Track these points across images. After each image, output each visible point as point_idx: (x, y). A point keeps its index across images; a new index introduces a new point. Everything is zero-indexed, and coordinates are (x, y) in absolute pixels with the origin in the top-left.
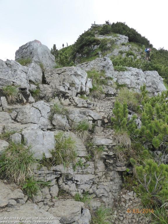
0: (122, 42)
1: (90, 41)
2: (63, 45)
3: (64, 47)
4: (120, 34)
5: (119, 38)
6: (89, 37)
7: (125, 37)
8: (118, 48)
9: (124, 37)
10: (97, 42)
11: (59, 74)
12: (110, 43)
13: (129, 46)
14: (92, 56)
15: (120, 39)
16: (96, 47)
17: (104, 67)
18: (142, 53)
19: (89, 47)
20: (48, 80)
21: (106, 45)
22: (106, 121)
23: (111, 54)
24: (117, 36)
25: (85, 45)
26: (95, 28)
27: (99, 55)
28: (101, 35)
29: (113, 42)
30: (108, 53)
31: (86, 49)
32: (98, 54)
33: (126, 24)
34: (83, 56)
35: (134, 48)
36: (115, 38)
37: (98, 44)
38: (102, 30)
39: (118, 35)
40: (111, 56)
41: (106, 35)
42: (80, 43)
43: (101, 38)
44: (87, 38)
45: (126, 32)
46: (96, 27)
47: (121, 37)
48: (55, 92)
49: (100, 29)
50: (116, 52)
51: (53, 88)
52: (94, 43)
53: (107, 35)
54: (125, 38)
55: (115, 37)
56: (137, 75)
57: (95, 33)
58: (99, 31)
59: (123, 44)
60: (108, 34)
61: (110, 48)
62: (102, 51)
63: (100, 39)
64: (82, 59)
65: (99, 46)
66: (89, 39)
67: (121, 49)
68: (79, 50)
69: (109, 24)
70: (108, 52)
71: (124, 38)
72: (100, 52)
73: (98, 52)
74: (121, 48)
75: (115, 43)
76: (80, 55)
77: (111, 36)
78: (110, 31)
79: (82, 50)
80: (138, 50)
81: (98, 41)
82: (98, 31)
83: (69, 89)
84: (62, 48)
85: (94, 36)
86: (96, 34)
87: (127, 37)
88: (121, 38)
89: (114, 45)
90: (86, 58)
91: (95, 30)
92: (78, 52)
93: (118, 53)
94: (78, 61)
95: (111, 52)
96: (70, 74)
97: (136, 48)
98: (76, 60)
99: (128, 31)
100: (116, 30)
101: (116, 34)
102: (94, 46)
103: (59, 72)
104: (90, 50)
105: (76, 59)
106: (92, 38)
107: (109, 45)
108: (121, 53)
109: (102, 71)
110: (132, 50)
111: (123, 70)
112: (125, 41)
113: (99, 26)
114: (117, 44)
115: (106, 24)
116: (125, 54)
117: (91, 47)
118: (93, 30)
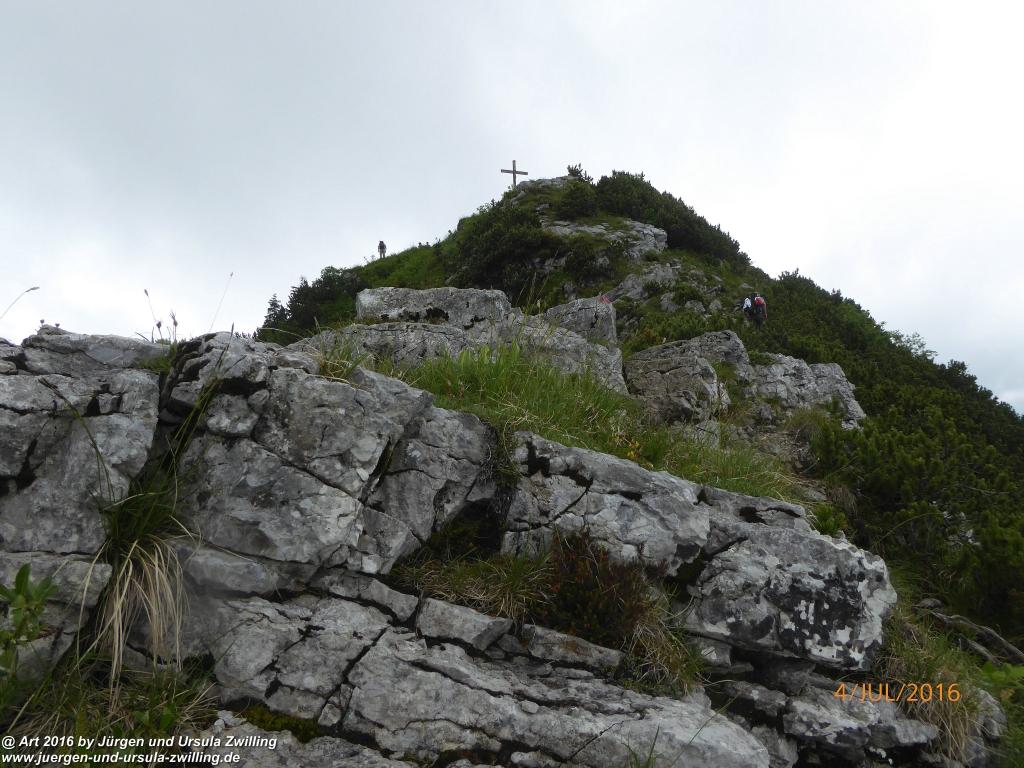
0: (647, 249)
1: (528, 245)
4: (634, 219)
5: (634, 233)
6: (523, 229)
7: (656, 230)
8: (638, 273)
9: (651, 229)
10: (553, 246)
11: (663, 372)
12: (607, 252)
13: (674, 262)
14: (536, 299)
15: (637, 239)
16: (550, 265)
18: (723, 290)
19: (524, 265)
20: (638, 385)
21: (593, 258)
22: (799, 465)
23: (613, 291)
24: (626, 228)
25: (508, 256)
26: (535, 195)
27: (566, 296)
28: (563, 219)
29: (617, 251)
30: (602, 289)
31: (514, 274)
32: (563, 291)
33: (646, 179)
35: (693, 271)
36: (619, 233)
37: (556, 255)
38: (565, 204)
39: (628, 222)
40: (618, 300)
41: (582, 221)
43: (563, 230)
44: (514, 230)
45: (656, 211)
46: (539, 191)
47: (638, 231)
48: (669, 412)
49: (555, 198)
50: (633, 287)
51: (662, 403)
52: (543, 251)
53: (587, 219)
54: (656, 236)
55: (616, 229)
56: (798, 374)
57: (537, 211)
58: (551, 205)
59: (650, 258)
60: (588, 216)
61: (607, 270)
62: (577, 281)
63: (566, 237)
65: (563, 261)
66: (524, 235)
67: (651, 277)
68: (485, 275)
69: (581, 179)
70: (602, 284)
71: (650, 236)
72: (569, 286)
73: (561, 285)
74: (650, 273)
75: (625, 253)
77: (600, 226)
78: (593, 207)
79: (496, 274)
80: (706, 280)
81: (558, 242)
82: (547, 206)
83: (698, 406)
85: (539, 225)
86: (543, 214)
87: (662, 232)
88: (640, 235)
89: (620, 259)
91: (536, 200)
92: (480, 280)
93: (639, 289)
95: (615, 285)
96: (691, 374)
97: (700, 273)
100: (618, 203)
101: (620, 219)
102: (542, 262)
106: (534, 230)
107: (602, 261)
108: (653, 290)
110: (685, 280)
111: (767, 363)
112: (656, 247)
113: (547, 187)
114: (632, 257)
115: (572, 178)
116: (672, 295)
117: (533, 265)
118: (527, 202)
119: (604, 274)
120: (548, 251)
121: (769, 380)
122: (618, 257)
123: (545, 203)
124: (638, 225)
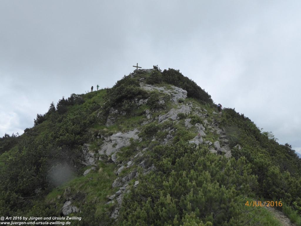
0: (180, 98)
1: (134, 93)
2: (92, 88)
4: (175, 86)
5: (175, 91)
6: (132, 87)
7: (183, 91)
8: (176, 108)
9: (181, 90)
10: (143, 95)
12: (164, 99)
13: (190, 103)
14: (135, 115)
16: (141, 102)
18: (207, 115)
19: (131, 101)
21: (158, 101)
23: (165, 116)
24: (172, 89)
25: (125, 97)
26: (140, 74)
27: (146, 115)
28: (148, 84)
29: (167, 98)
30: (161, 114)
31: (126, 105)
32: (145, 113)
33: (180, 72)
34: (121, 113)
35: (196, 107)
36: (169, 91)
37: (144, 98)
38: (150, 78)
39: (173, 87)
41: (156, 85)
42: (118, 94)
43: (148, 88)
44: (128, 87)
45: (184, 83)
46: (142, 73)
47: (177, 91)
49: (148, 76)
50: (173, 114)
52: (139, 96)
53: (158, 85)
54: (183, 93)
55: (168, 89)
57: (139, 80)
58: (145, 78)
59: (180, 101)
60: (158, 83)
61: (163, 106)
62: (151, 109)
63: (148, 90)
64: (119, 118)
66: (132, 89)
67: (181, 110)
68: (115, 104)
69: (157, 70)
70: (161, 112)
71: (181, 93)
72: (148, 111)
73: (144, 111)
74: (180, 108)
75: (171, 99)
76: (117, 111)
77: (162, 88)
78: (161, 80)
79: (120, 104)
80: (201, 111)
81: (145, 93)
82: (144, 78)
84: (90, 91)
85: (139, 86)
86: (142, 81)
87: (185, 91)
88: (177, 92)
89: (169, 102)
90: (125, 116)
91: (140, 76)
92: (113, 106)
93: (176, 115)
94: (113, 120)
95: (166, 112)
97: (199, 108)
98: (109, 118)
99: (186, 83)
100: (170, 79)
101: (170, 85)
102: (138, 100)
104: (132, 106)
105: (109, 117)
106: (137, 87)
107: (162, 102)
108: (182, 117)
110: (194, 110)
112: (183, 97)
113: (145, 72)
114: (173, 101)
115: (154, 69)
116: (190, 120)
117: (135, 101)
118: (136, 76)
119: (162, 107)
120: (141, 96)
122: (168, 101)
123: (143, 77)
124: (177, 88)
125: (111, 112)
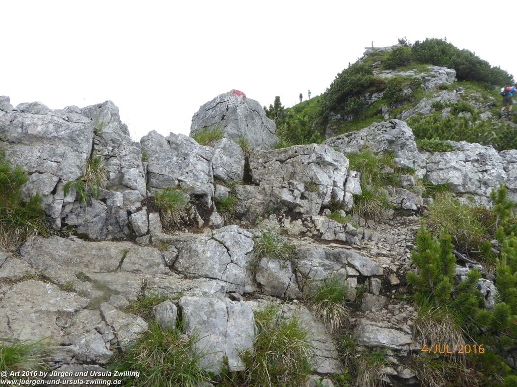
0: (441, 82)
1: (362, 85)
2: (301, 96)
3: (303, 100)
4: (435, 64)
5: (433, 73)
6: (359, 76)
7: (448, 70)
8: (430, 97)
9: (445, 70)
10: (377, 86)
11: (282, 162)
12: (410, 86)
13: (460, 90)
14: (366, 118)
15: (434, 77)
16: (375, 97)
17: (391, 142)
19: (359, 98)
21: (401, 90)
22: (394, 280)
23: (411, 110)
24: (428, 70)
25: (350, 93)
26: (373, 56)
27: (383, 114)
28: (388, 69)
29: (416, 85)
30: (405, 109)
31: (351, 104)
32: (380, 111)
33: (448, 42)
34: (346, 117)
35: (472, 94)
36: (423, 74)
37: (379, 91)
38: (389, 60)
39: (430, 67)
40: (414, 115)
41: (400, 69)
42: (339, 90)
43: (387, 76)
44: (354, 77)
45: (450, 58)
46: (376, 54)
47: (436, 72)
49: (385, 57)
50: (425, 106)
51: (266, 195)
52: (371, 89)
53: (403, 68)
54: (448, 74)
55: (421, 72)
56: (482, 160)
57: (373, 66)
58: (382, 62)
59: (442, 88)
60: (404, 65)
61: (409, 97)
62: (390, 105)
63: (386, 79)
64: (343, 125)
65: (382, 95)
66: (359, 79)
67: (438, 99)
68: (336, 106)
69: (406, 45)
70: (405, 106)
71: (445, 74)
72: (385, 108)
73: (380, 108)
74: (438, 96)
75: (422, 85)
76: (339, 115)
77: (411, 71)
78: (408, 60)
79: (342, 104)
80: (482, 99)
81: (381, 82)
82: (380, 62)
83: (303, 197)
84: (298, 102)
85: (372, 74)
86: (376, 67)
87: (453, 71)
88: (437, 74)
89: (418, 89)
90: (352, 122)
91: (373, 60)
92: (333, 109)
93: (429, 107)
94: (335, 129)
95: (414, 106)
97: (478, 95)
98: (329, 128)
99: (453, 57)
100: (425, 56)
101: (425, 65)
102: (371, 95)
103: (282, 157)
104: (361, 105)
105: (329, 125)
106: (367, 77)
107: (407, 91)
108: (438, 107)
109: (385, 152)
110: (466, 100)
111: (441, 149)
112: (447, 80)
113: (382, 51)
114: (427, 88)
115: (401, 45)
117: (365, 97)
118: (367, 61)
119: (408, 99)
120: (374, 88)
121: (441, 166)
122: (417, 88)
123: (379, 61)
124: (436, 68)
125: (331, 119)
